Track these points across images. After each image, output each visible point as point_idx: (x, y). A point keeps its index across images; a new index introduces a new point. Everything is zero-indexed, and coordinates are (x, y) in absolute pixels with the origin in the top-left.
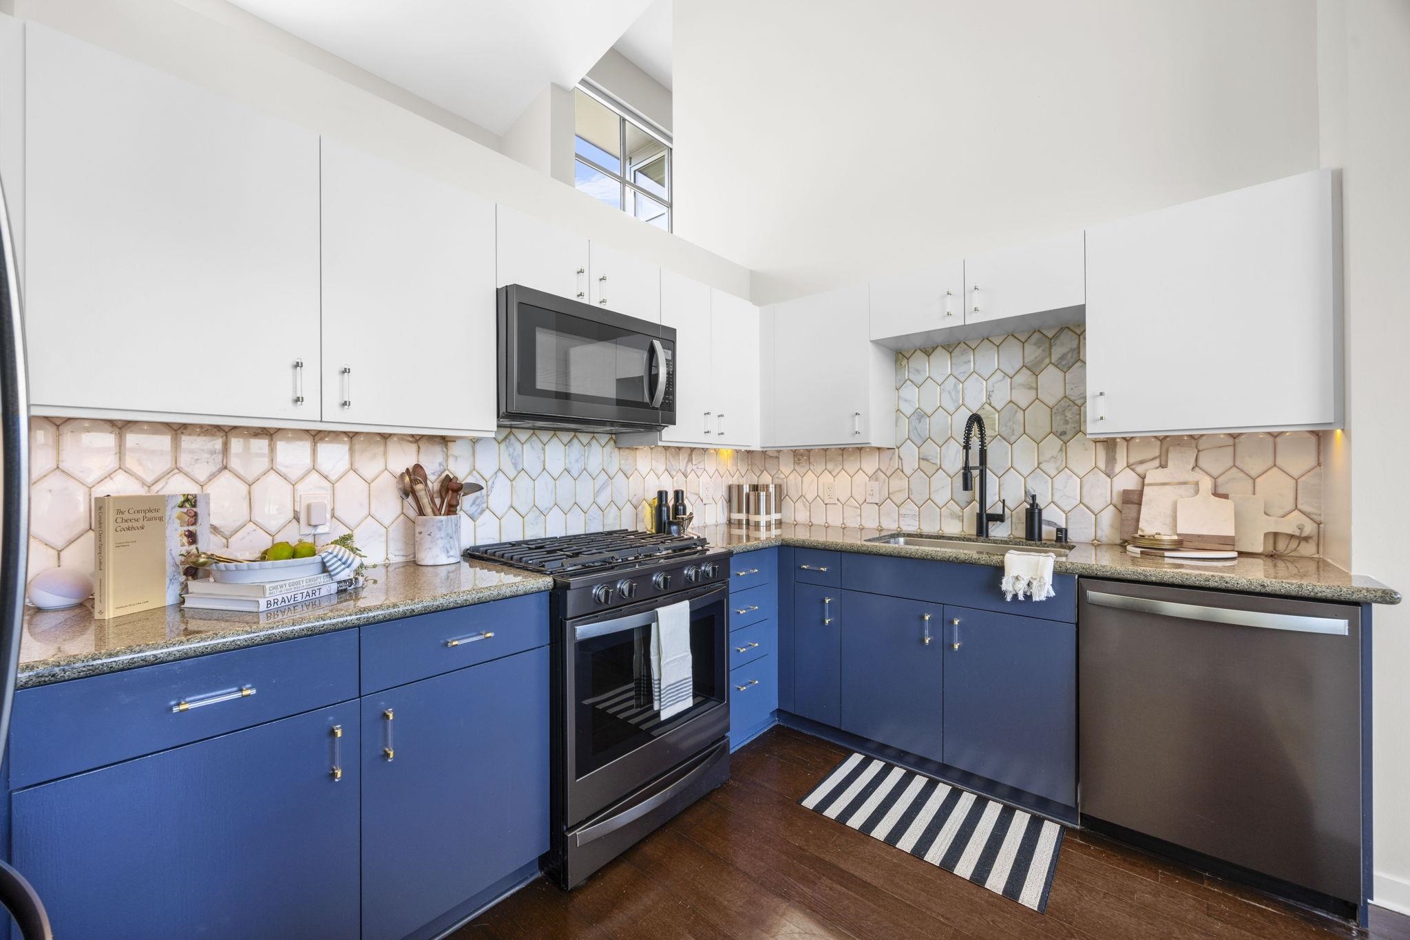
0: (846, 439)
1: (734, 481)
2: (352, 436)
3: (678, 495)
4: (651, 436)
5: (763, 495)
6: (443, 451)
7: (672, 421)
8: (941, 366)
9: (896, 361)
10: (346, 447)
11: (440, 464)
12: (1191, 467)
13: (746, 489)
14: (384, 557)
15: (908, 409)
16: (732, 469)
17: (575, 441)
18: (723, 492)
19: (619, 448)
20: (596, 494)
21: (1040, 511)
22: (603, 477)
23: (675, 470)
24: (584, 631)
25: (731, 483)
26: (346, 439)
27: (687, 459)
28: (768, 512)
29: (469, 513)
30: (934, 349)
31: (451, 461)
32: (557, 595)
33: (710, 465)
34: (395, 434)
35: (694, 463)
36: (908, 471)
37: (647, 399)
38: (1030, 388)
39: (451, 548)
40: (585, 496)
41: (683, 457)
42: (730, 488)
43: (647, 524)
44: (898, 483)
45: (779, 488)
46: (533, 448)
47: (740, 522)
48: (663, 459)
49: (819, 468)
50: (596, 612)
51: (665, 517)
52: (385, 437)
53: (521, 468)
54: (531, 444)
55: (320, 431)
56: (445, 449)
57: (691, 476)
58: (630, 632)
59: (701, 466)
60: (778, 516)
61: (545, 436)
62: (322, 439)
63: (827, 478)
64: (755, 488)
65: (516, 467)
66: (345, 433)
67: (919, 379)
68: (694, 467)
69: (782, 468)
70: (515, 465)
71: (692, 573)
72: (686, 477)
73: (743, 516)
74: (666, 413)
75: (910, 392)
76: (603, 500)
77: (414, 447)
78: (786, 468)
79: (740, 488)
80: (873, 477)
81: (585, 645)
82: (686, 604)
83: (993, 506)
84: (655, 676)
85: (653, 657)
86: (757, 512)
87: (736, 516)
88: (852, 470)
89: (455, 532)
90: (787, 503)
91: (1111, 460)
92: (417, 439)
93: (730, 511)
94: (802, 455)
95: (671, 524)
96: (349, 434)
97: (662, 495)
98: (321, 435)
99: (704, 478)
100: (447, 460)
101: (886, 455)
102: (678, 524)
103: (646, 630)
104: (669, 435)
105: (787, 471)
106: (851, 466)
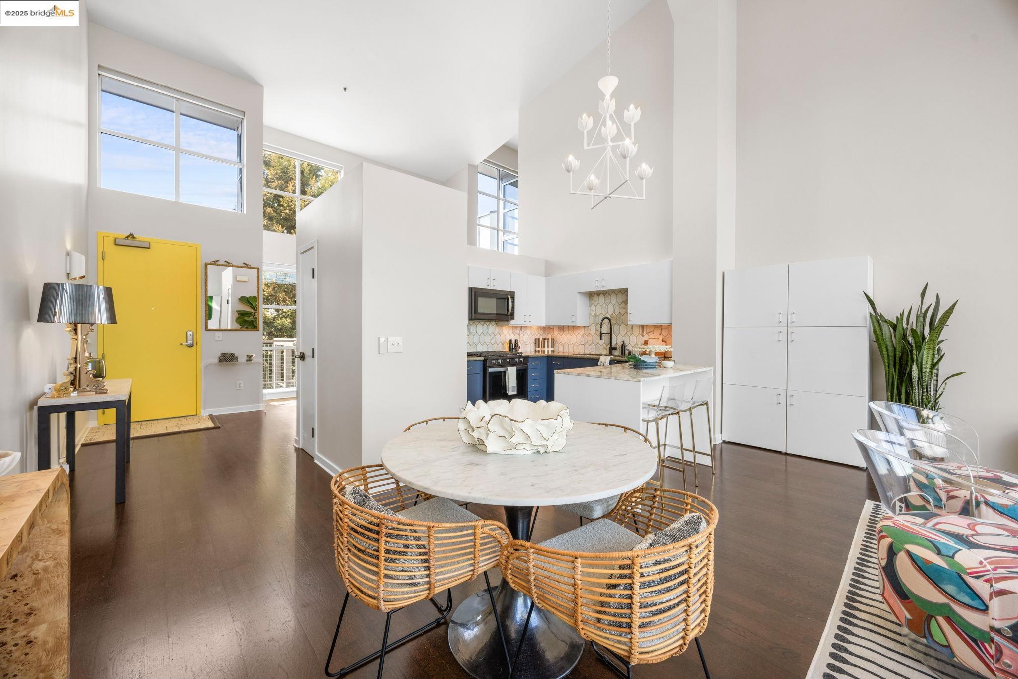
0: (570, 323)
1: (538, 337)
3: (516, 341)
4: (507, 322)
5: (546, 341)
7: (514, 319)
8: (601, 299)
9: (590, 297)
12: (659, 334)
13: (541, 340)
15: (593, 314)
16: (537, 333)
17: (485, 324)
18: (534, 341)
19: (498, 326)
20: (491, 340)
21: (625, 347)
22: (493, 335)
23: (516, 333)
24: (490, 370)
25: (536, 337)
28: (548, 347)
30: (600, 294)
32: (484, 362)
33: (529, 331)
36: (592, 334)
37: (506, 313)
38: (624, 309)
40: (487, 340)
41: (519, 329)
42: (536, 339)
43: (506, 350)
44: (590, 338)
45: (553, 340)
46: (476, 328)
47: (539, 351)
48: (512, 330)
49: (566, 332)
50: (493, 366)
51: (512, 348)
57: (522, 335)
58: (501, 372)
59: (525, 331)
60: (553, 349)
61: (477, 323)
63: (569, 336)
64: (544, 339)
67: (596, 304)
68: (523, 332)
69: (555, 332)
70: (474, 331)
71: (517, 360)
72: (520, 335)
73: (539, 349)
74: (512, 316)
75: (593, 307)
76: (493, 342)
78: (556, 332)
79: (539, 339)
80: (583, 336)
81: (490, 373)
82: (515, 367)
83: (613, 345)
84: (507, 384)
85: (507, 380)
86: (544, 347)
87: (538, 349)
88: (576, 334)
90: (557, 345)
91: (643, 331)
93: (536, 347)
94: (561, 328)
95: (513, 349)
97: (511, 341)
99: (526, 336)
101: (586, 329)
102: (515, 349)
103: (505, 372)
104: (513, 322)
105: (556, 334)
106: (576, 332)
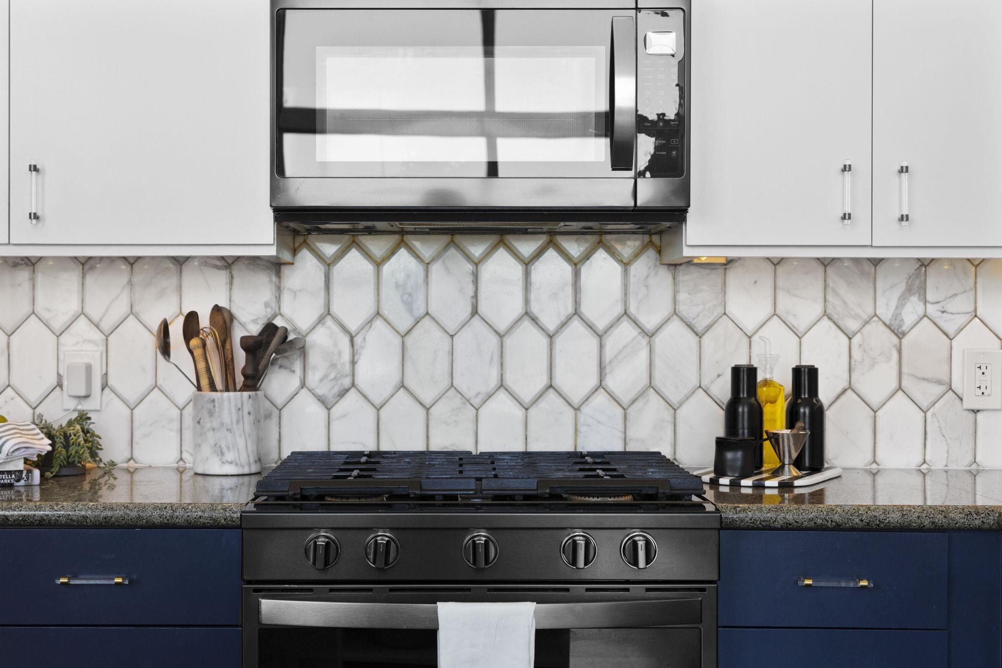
2: (131, 262)
6: (271, 281)
10: (124, 279)
11: (267, 305)
14: (175, 455)
19: (674, 266)
22: (626, 331)
23: (856, 317)
26: (123, 267)
27: (902, 287)
29: (320, 392)
31: (286, 297)
33: (995, 304)
34: (195, 257)
35: (930, 297)
39: (228, 448)
46: (447, 269)
52: (180, 262)
53: (422, 311)
54: (444, 262)
55: (90, 258)
56: (274, 279)
57: (920, 333)
59: (958, 306)
62: (92, 268)
65: (410, 310)
66: (125, 259)
68: (931, 310)
70: (409, 306)
72: (900, 335)
77: (222, 277)
89: (238, 422)
92: (228, 264)
96: (129, 259)
98: (91, 262)
100: (278, 299)
